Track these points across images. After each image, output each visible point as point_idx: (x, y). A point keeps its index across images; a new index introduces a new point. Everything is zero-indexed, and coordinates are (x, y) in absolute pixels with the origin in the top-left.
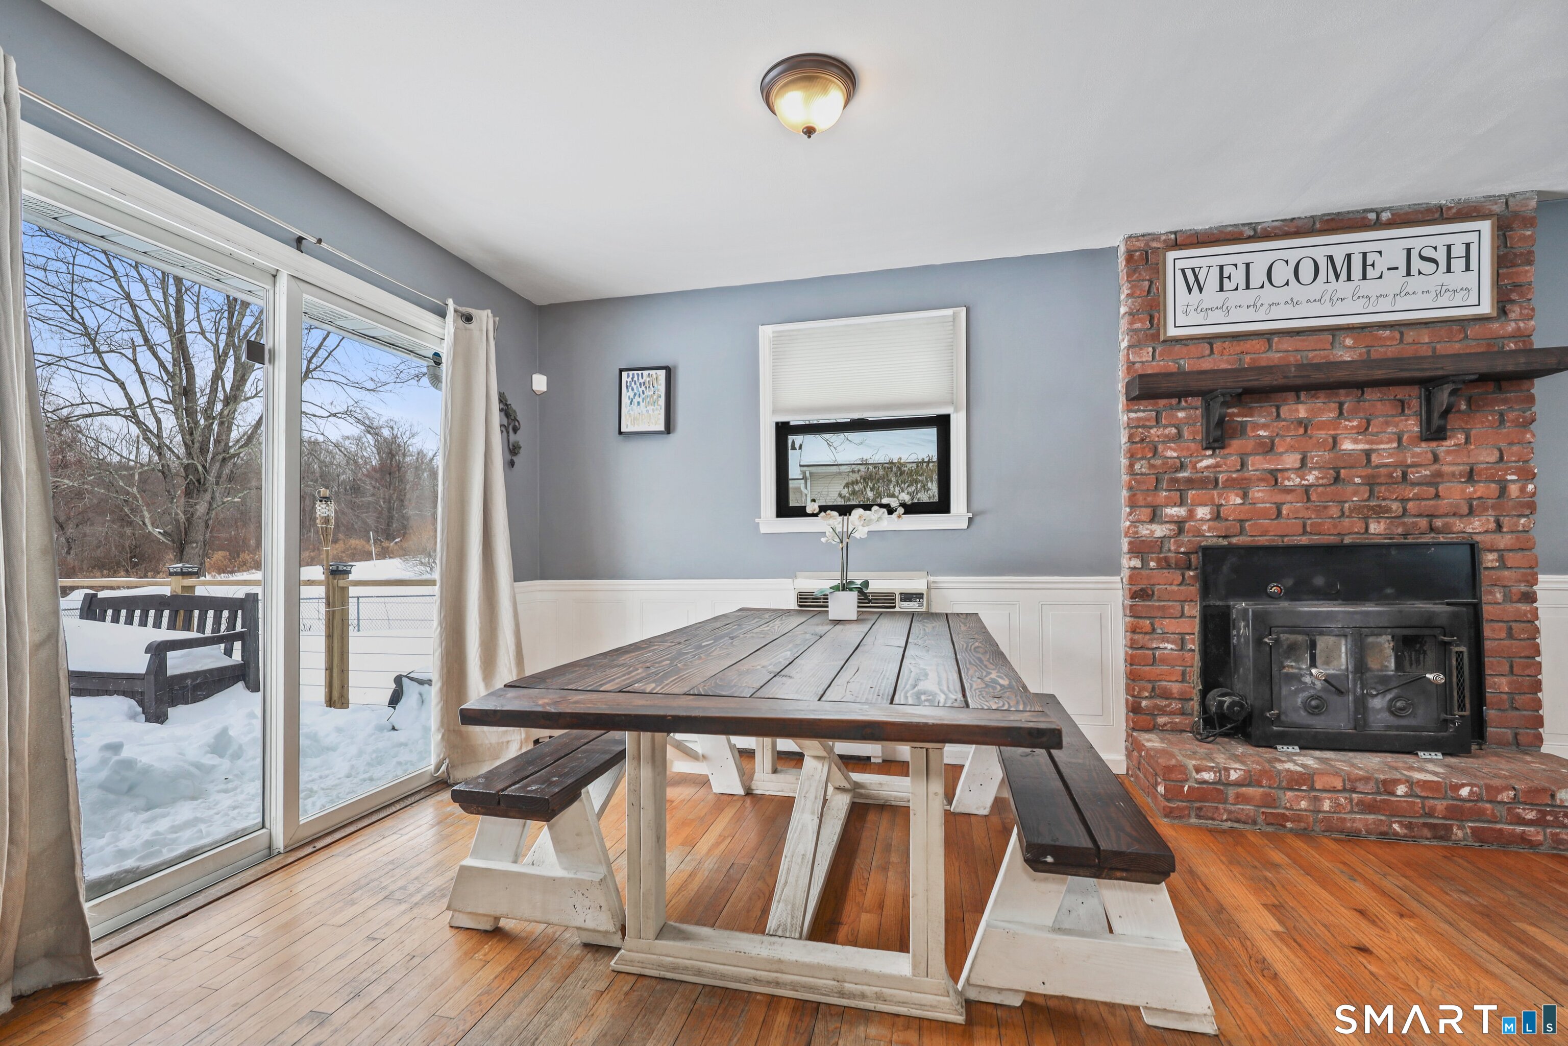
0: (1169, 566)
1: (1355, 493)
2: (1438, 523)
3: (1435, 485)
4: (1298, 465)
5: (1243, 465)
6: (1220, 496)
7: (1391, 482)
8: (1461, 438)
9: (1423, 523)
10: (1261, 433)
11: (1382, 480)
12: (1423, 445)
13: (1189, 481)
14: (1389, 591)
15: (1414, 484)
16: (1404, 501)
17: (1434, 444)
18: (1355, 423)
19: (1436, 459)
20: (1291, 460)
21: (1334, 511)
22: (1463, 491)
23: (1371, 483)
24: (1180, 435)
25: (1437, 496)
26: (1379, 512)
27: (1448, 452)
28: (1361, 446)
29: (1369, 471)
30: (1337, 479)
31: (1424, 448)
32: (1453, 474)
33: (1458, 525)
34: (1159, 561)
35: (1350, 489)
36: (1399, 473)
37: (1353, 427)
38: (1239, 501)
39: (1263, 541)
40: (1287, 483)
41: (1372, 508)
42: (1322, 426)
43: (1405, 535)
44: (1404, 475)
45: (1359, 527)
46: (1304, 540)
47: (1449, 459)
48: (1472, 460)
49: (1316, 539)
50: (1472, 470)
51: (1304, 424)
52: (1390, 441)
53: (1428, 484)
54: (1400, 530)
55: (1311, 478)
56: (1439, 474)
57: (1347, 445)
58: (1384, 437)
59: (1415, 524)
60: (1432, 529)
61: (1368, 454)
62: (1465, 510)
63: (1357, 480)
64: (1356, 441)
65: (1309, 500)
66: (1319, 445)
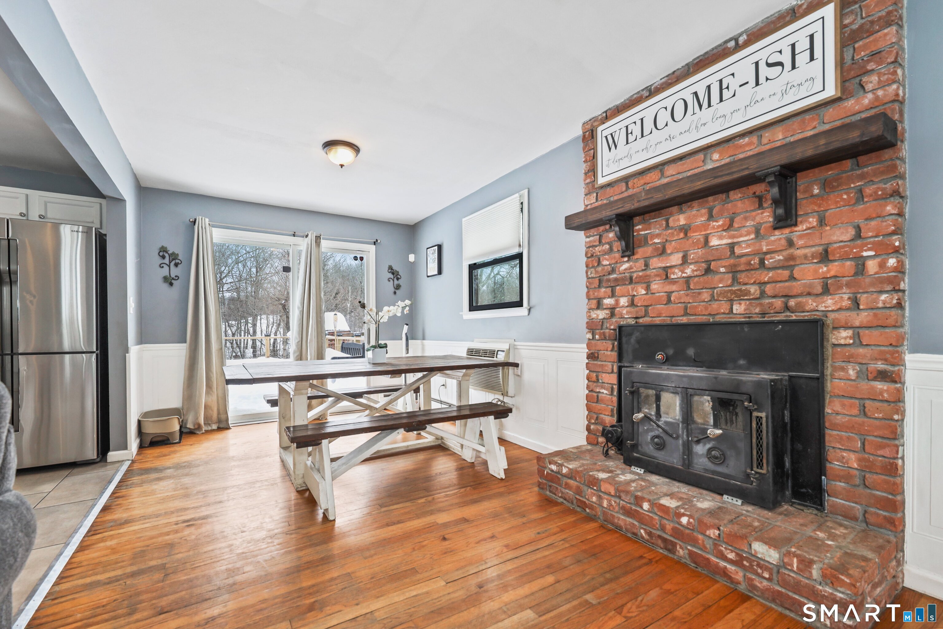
0: (605, 339)
1: (721, 281)
2: (792, 303)
3: (791, 268)
4: (680, 262)
5: (647, 265)
6: (633, 290)
7: (750, 269)
8: (813, 221)
9: (778, 303)
10: (656, 241)
11: (742, 268)
12: (777, 232)
13: (616, 280)
14: (742, 362)
15: (770, 269)
16: (763, 284)
17: (787, 231)
18: (720, 223)
19: (790, 243)
20: (676, 259)
21: (706, 296)
22: (816, 271)
23: (734, 271)
24: (611, 249)
25: (792, 278)
26: (741, 295)
27: (800, 237)
28: (725, 241)
29: (732, 261)
30: (708, 270)
31: (779, 236)
32: (806, 257)
33: (811, 303)
34: (600, 335)
35: (717, 277)
36: (757, 260)
37: (719, 227)
38: (644, 292)
39: (658, 321)
40: (673, 276)
41: (734, 292)
42: (698, 229)
43: (763, 314)
44: (762, 262)
45: (724, 307)
46: (684, 320)
47: (801, 242)
48: (825, 241)
49: (693, 319)
50: (826, 251)
51: (685, 230)
52: (748, 234)
53: (783, 268)
54: (757, 310)
55: (689, 271)
56: (792, 258)
57: (714, 242)
58: (744, 231)
59: (771, 304)
60: (787, 308)
61: (732, 246)
62: (819, 289)
63: (722, 270)
64: (721, 238)
65: (689, 288)
66: (695, 244)
